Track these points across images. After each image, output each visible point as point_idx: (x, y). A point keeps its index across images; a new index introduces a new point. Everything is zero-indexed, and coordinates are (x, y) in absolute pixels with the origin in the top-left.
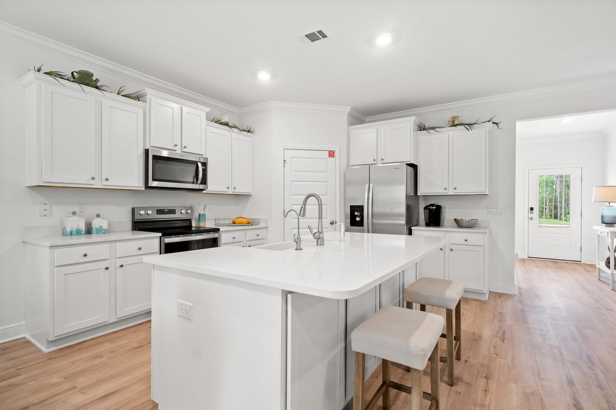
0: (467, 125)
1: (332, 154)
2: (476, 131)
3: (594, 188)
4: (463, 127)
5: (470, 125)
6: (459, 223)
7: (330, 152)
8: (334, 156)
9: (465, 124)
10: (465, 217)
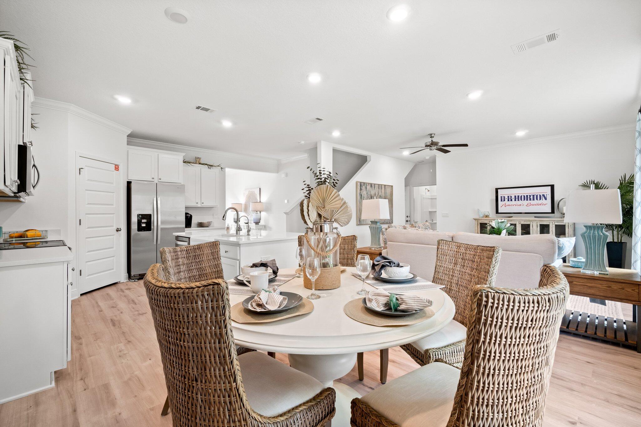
0: (209, 165)
1: (117, 168)
2: (213, 170)
3: (251, 203)
4: (206, 166)
5: (211, 166)
6: (201, 225)
7: (116, 165)
8: (118, 169)
9: (208, 165)
10: (205, 220)
